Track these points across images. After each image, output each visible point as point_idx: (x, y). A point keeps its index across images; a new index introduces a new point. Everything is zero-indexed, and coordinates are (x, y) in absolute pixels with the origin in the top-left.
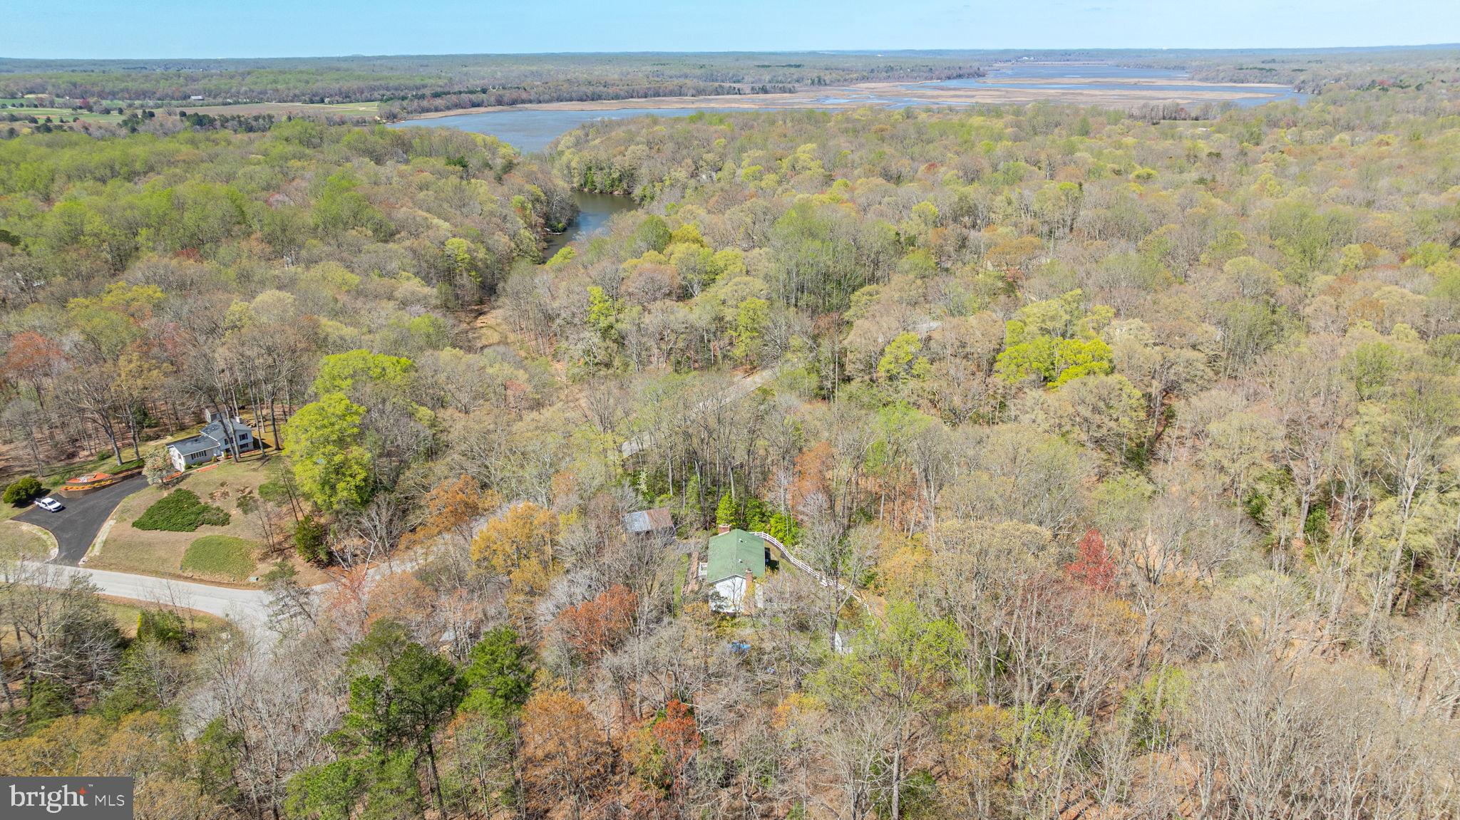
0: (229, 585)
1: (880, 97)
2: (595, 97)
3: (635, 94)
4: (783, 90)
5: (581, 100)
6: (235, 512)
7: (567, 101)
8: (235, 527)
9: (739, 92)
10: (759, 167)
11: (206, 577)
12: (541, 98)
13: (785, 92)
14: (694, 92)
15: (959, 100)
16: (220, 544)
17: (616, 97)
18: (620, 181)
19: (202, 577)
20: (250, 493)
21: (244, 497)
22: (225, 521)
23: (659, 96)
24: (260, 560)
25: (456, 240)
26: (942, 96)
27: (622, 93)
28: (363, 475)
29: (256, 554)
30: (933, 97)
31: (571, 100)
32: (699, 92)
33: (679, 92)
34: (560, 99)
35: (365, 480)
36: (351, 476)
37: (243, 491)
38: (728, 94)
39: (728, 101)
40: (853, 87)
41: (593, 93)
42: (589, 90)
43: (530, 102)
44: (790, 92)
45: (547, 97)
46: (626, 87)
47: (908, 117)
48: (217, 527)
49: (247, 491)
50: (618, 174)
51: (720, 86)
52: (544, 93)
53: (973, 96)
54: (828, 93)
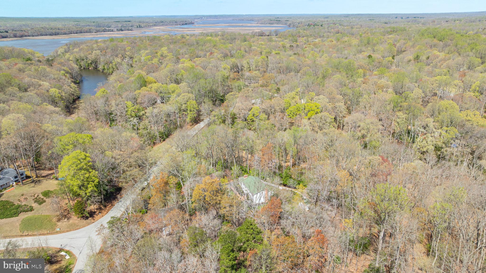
0: (48, 234)
1: (164, 31)
2: (56, 34)
3: (72, 32)
4: (128, 30)
5: (51, 35)
6: (35, 205)
7: (45, 35)
8: (37, 211)
9: (112, 31)
10: (150, 56)
11: (36, 233)
12: (34, 35)
13: (129, 30)
14: (96, 31)
15: (191, 32)
16: (36, 218)
17: (65, 34)
18: (91, 64)
19: (34, 234)
20: (38, 196)
21: (36, 198)
22: (31, 209)
23: (82, 33)
24: (57, 221)
25: (52, 89)
26: (185, 31)
27: (67, 32)
28: (97, 180)
29: (55, 220)
30: (181, 31)
31: (46, 35)
32: (97, 31)
33: (90, 31)
34: (42, 35)
35: (99, 182)
36: (92, 181)
37: (34, 196)
38: (108, 31)
39: (110, 34)
40: (152, 28)
41: (55, 32)
42: (54, 31)
43: (29, 36)
44: (131, 30)
45: (36, 34)
46: (68, 30)
47: (183, 38)
48: (29, 212)
49: (36, 196)
50: (90, 61)
51: (105, 29)
52: (34, 33)
53: (194, 31)
54: (145, 30)
